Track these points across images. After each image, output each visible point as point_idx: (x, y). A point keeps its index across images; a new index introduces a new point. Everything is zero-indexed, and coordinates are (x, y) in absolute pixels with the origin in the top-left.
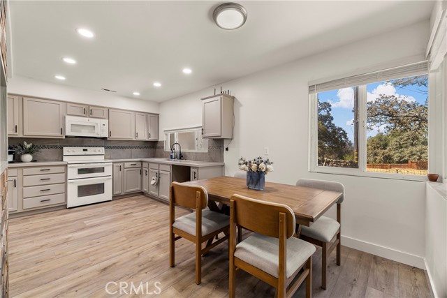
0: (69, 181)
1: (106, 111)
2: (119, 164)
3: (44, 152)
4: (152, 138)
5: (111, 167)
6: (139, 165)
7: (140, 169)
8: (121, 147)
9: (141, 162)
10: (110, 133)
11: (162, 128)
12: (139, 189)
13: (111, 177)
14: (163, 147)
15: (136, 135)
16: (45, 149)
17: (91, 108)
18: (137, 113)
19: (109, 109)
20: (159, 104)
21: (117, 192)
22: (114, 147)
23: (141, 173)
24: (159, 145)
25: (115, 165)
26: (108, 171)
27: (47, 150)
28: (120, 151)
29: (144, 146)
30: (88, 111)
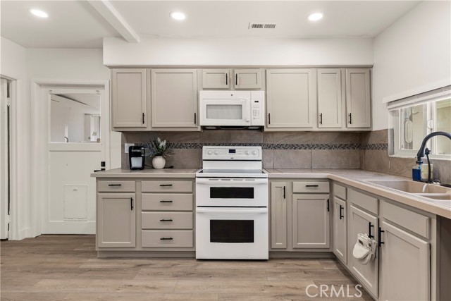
0: (198, 209)
1: (261, 73)
2: (283, 184)
3: (181, 154)
4: (356, 125)
5: (267, 188)
6: (324, 187)
7: (327, 196)
8: (293, 147)
9: (331, 181)
10: (268, 117)
11: (381, 98)
12: (324, 244)
13: (266, 210)
14: (385, 146)
15: (320, 118)
16: (183, 150)
17: (237, 71)
18: (320, 71)
19: (266, 68)
20: (373, 39)
21: (279, 244)
22: (279, 147)
23: (330, 207)
24: (372, 141)
25: (274, 184)
26: (261, 196)
27: (185, 150)
28: (290, 154)
29: (338, 143)
30: (232, 78)
